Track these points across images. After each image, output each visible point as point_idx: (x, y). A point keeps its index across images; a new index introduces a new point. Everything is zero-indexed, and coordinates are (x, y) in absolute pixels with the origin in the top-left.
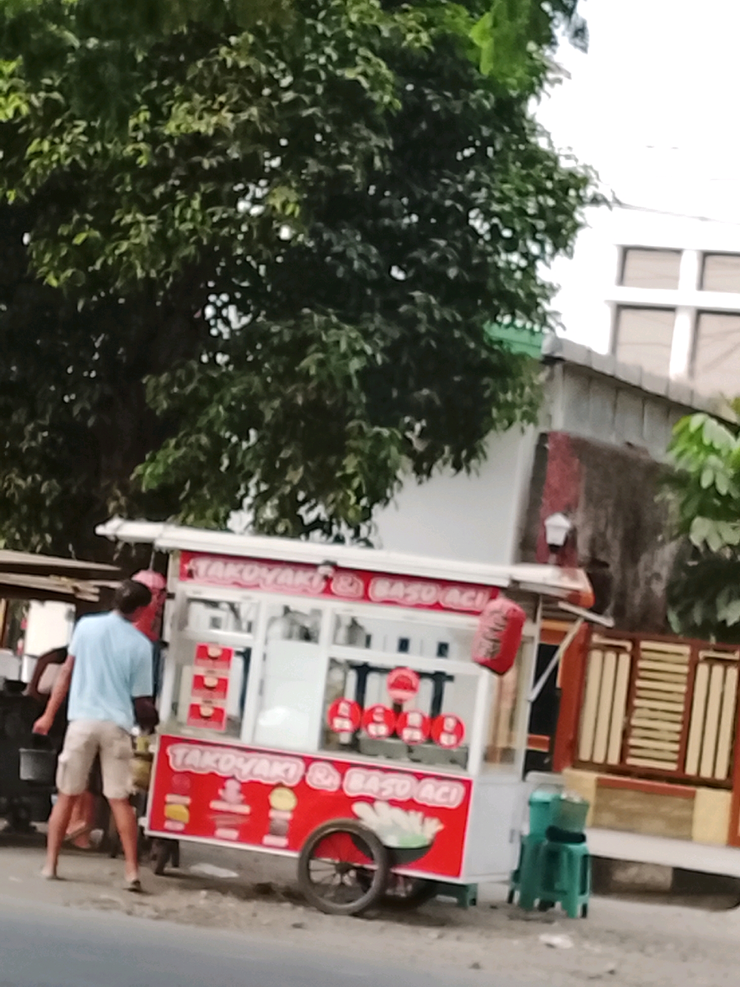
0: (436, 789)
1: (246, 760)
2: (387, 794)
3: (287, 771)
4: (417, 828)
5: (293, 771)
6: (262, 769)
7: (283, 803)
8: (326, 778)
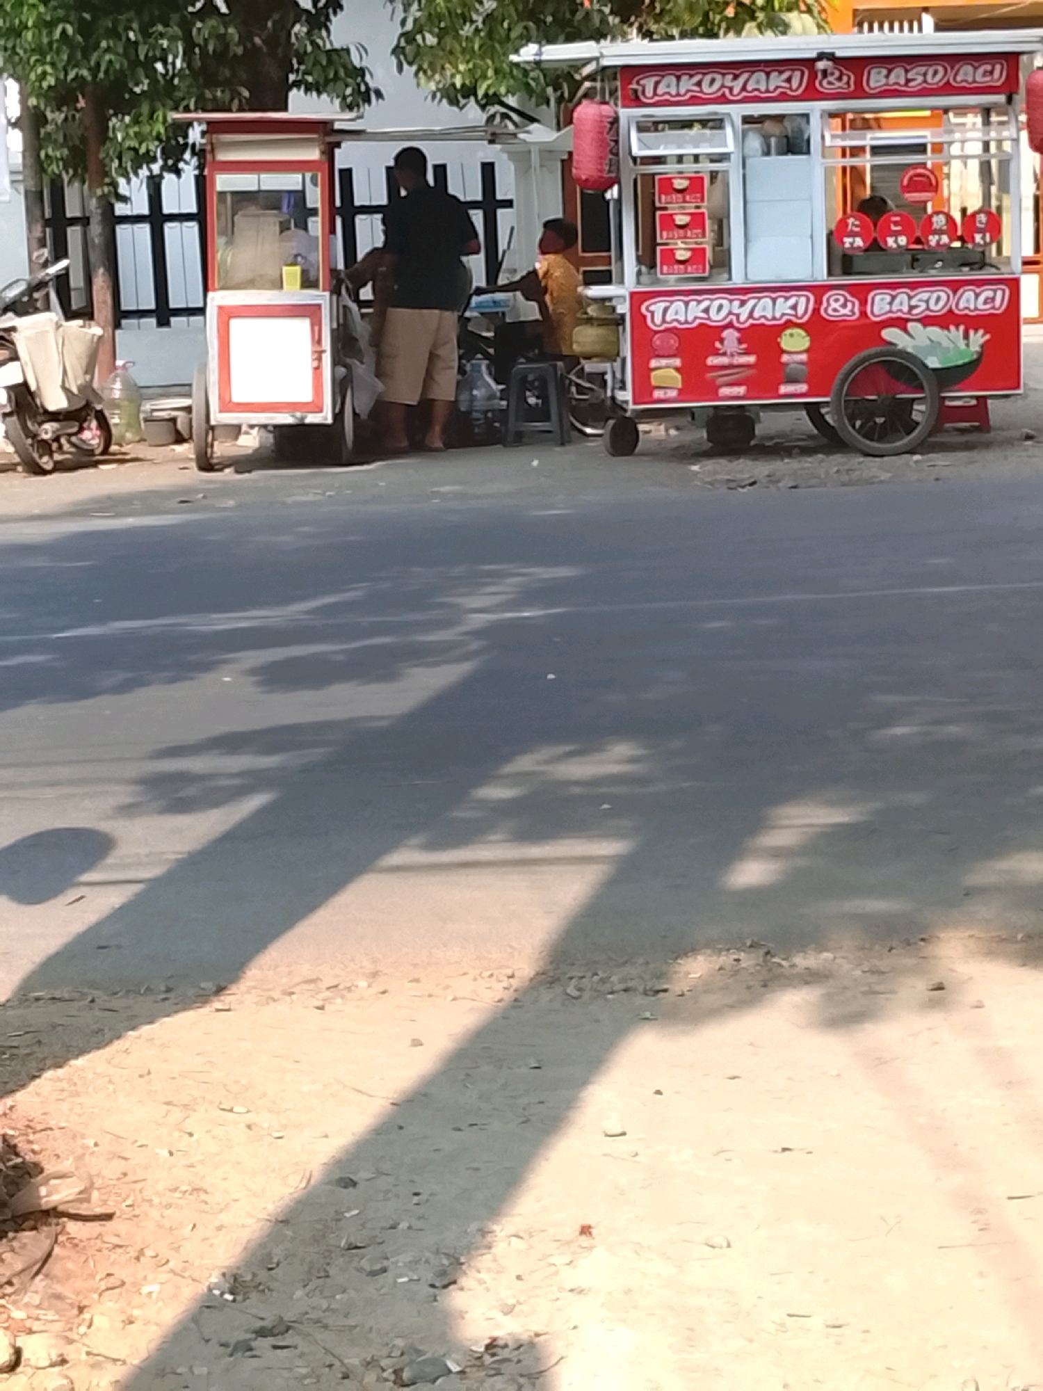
0: (977, 295)
1: (743, 303)
2: (918, 312)
3: (794, 307)
4: (962, 344)
5: (804, 304)
6: (766, 310)
7: (795, 343)
8: (844, 306)
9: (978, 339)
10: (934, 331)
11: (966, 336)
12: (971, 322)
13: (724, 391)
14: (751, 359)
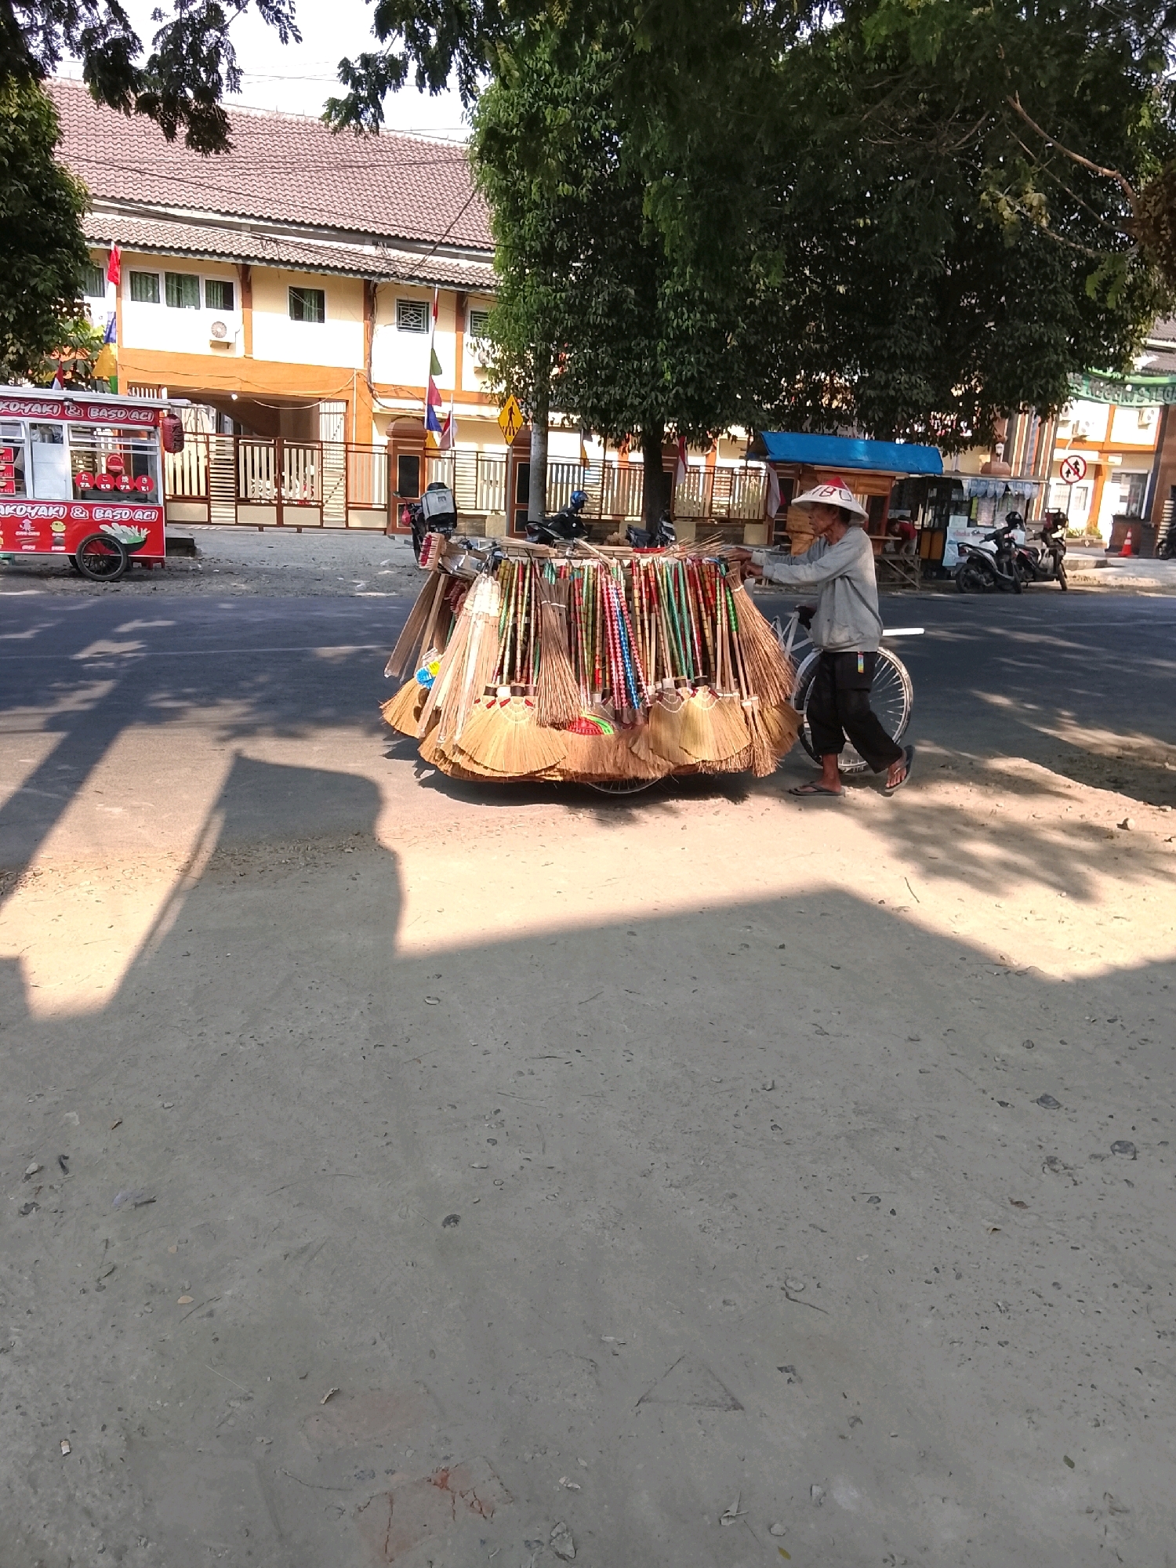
0: (143, 513)
1: (33, 508)
2: (117, 518)
3: (58, 511)
4: (137, 534)
5: (61, 511)
6: (43, 512)
7: (59, 528)
8: (82, 513)
9: (145, 532)
10: (124, 527)
11: (139, 531)
12: (141, 525)
13: (24, 547)
14: (38, 534)
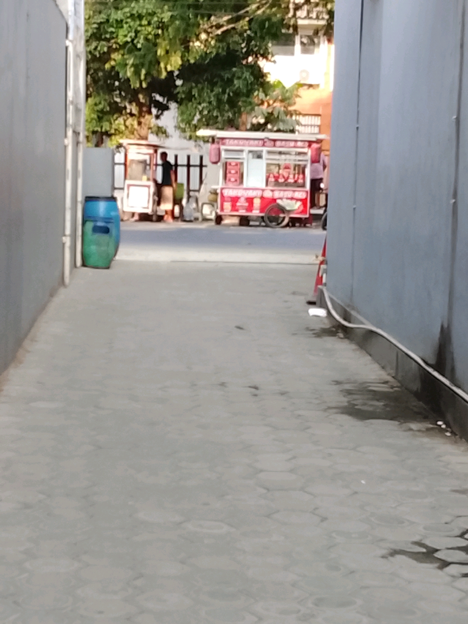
0: (299, 194)
1: (246, 192)
2: (285, 196)
3: (257, 193)
4: (295, 204)
5: (259, 193)
6: (251, 194)
7: (257, 203)
8: (269, 194)
10: (289, 201)
12: (297, 200)
13: (241, 211)
14: (247, 204)
